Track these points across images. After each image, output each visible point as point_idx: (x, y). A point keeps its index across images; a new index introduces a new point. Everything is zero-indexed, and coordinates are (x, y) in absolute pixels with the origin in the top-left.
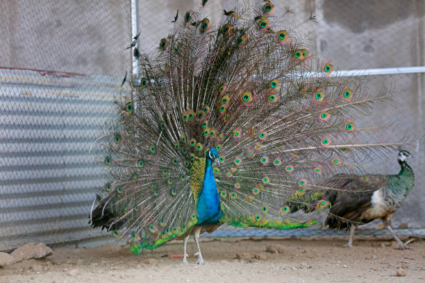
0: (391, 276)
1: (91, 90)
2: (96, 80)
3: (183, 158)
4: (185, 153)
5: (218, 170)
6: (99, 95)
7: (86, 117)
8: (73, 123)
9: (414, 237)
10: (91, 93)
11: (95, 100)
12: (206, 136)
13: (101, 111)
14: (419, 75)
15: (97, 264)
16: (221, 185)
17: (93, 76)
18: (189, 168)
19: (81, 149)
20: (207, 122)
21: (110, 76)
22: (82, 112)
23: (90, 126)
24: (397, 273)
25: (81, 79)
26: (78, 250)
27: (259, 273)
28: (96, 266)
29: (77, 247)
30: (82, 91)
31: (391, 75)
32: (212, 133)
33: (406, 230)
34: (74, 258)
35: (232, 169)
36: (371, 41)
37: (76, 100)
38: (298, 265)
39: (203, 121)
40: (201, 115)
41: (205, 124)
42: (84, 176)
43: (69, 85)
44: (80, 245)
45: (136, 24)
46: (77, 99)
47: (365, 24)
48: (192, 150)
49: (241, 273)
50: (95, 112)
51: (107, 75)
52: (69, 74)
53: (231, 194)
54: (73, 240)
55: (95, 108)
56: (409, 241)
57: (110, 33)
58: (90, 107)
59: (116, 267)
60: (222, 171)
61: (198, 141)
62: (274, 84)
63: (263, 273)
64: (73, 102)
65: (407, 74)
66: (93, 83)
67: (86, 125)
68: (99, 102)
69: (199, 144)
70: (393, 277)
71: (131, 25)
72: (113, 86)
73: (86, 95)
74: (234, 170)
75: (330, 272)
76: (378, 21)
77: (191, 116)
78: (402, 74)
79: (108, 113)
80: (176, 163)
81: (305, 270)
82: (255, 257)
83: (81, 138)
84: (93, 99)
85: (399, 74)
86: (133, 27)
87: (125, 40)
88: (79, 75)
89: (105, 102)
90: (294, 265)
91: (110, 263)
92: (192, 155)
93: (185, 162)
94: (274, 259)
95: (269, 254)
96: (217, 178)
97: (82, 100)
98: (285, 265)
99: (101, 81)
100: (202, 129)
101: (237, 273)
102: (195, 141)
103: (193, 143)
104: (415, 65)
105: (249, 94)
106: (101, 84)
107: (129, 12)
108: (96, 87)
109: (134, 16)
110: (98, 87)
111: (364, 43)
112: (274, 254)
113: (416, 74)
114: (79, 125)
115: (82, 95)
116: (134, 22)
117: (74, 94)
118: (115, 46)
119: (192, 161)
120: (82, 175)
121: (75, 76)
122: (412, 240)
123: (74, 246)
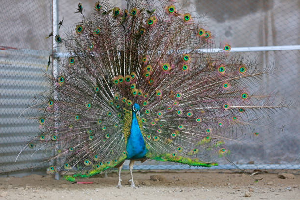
0: (241, 197)
1: (21, 60)
2: (25, 53)
3: (117, 111)
4: (118, 107)
5: (145, 119)
6: (27, 64)
7: (17, 79)
8: (7, 84)
9: (258, 170)
10: (21, 62)
11: (24, 67)
12: (135, 95)
13: (29, 76)
14: (264, 52)
15: (22, 188)
16: (147, 131)
17: (23, 49)
18: (122, 118)
19: (12, 104)
20: (135, 85)
21: (36, 50)
22: (14, 76)
23: (20, 87)
24: (245, 195)
25: (13, 51)
26: (9, 179)
27: (144, 194)
28: (22, 190)
29: (8, 177)
30: (14, 61)
31: (244, 52)
32: (139, 93)
33: (253, 165)
34: (5, 185)
35: (155, 119)
36: (230, 28)
37: (9, 67)
38: (173, 189)
39: (131, 84)
40: (128, 79)
41: (133, 86)
42: (14, 123)
43: (4, 55)
44: (10, 175)
45: (56, 11)
46: (11, 66)
47: (226, 16)
48: (124, 105)
49: (130, 195)
50: (24, 76)
51: (33, 49)
52: (5, 47)
53: (154, 137)
54: (5, 171)
55: (24, 73)
56: (254, 173)
57: (37, 18)
58: (20, 72)
59: (37, 190)
60: (148, 120)
61: (128, 99)
62: (187, 58)
63: (147, 195)
64: (7, 68)
65: (256, 52)
66: (23, 55)
67: (17, 85)
68: (27, 69)
69: (129, 101)
70: (242, 198)
71: (53, 12)
72: (38, 57)
73: (18, 63)
74: (157, 120)
75: (197, 194)
76: (235, 14)
77: (120, 80)
78: (252, 52)
79: (34, 77)
80: (110, 115)
81: (178, 193)
82: (142, 184)
83: (13, 95)
84: (22, 66)
85: (249, 52)
86: (54, 14)
87: (48, 23)
88: (12, 48)
89: (32, 69)
90: (170, 189)
91: (33, 188)
92: (124, 109)
93: (118, 114)
94: (155, 185)
95: (152, 182)
96: (144, 125)
97: (14, 67)
98: (164, 189)
99: (29, 53)
100: (131, 90)
101: (128, 194)
102: (126, 99)
103: (124, 100)
104: (261, 45)
105: (168, 65)
106: (29, 56)
107: (51, 3)
108: (25, 58)
109: (55, 6)
110: (27, 58)
111: (225, 29)
112: (156, 182)
113: (262, 52)
114: (12, 86)
115: (14, 63)
116: (55, 10)
117: (8, 62)
118: (40, 28)
119: (124, 114)
120: (13, 123)
121: (9, 49)
122: (257, 172)
123: (6, 176)
